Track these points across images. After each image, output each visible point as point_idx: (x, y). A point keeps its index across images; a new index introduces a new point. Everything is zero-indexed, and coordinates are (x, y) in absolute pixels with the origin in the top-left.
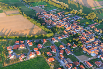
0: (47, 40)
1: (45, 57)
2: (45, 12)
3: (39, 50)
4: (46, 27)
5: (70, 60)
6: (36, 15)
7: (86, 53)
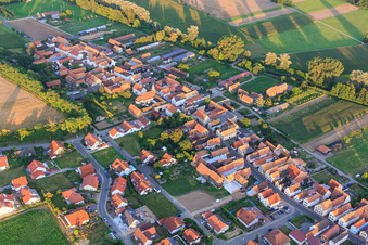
0: (66, 145)
1: (56, 210)
2: (61, 39)
3: (32, 185)
4: (61, 96)
5: (149, 212)
6: (25, 49)
7: (207, 184)
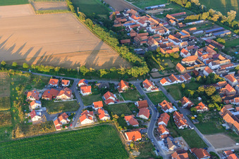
0: (130, 85)
1: (120, 127)
2: (133, 11)
3: (105, 107)
4: (130, 51)
5: (184, 142)
6: (109, 15)
7: (230, 130)
